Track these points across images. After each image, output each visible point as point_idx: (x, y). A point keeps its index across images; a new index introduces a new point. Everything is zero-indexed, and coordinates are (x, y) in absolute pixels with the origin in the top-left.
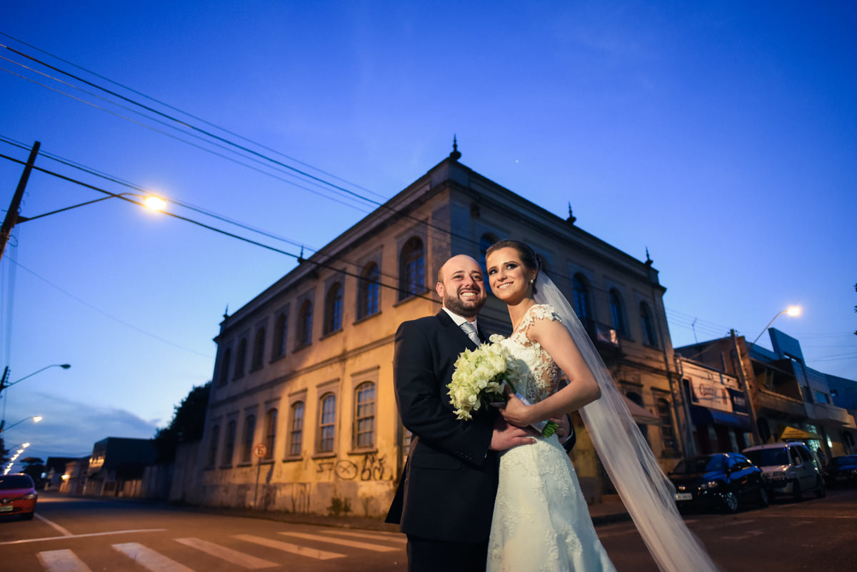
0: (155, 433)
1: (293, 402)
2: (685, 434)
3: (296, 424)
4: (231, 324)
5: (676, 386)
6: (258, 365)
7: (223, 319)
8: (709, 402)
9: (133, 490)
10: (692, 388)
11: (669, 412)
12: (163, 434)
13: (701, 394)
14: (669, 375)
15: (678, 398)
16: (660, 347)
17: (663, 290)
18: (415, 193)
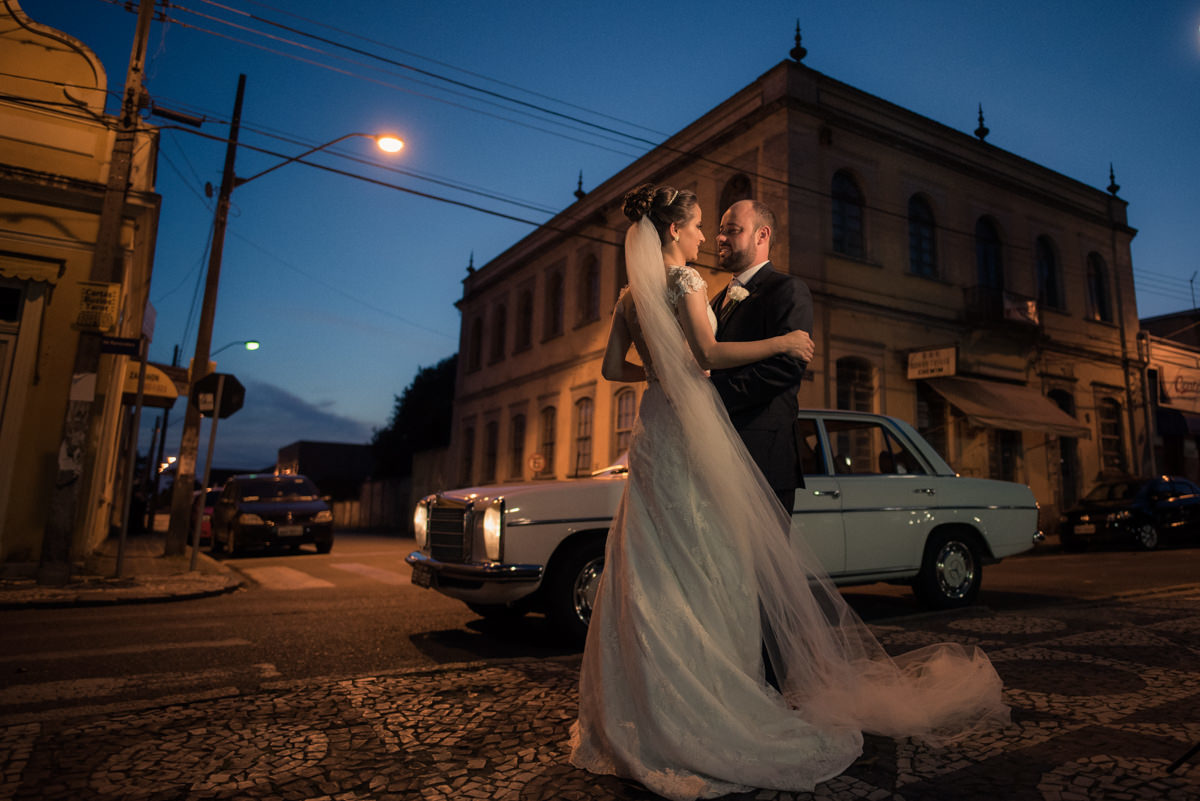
0: (372, 434)
1: (577, 398)
2: (1140, 449)
3: (583, 427)
4: (479, 282)
5: (1135, 379)
6: (524, 345)
7: (466, 274)
8: (1192, 403)
9: (347, 515)
10: (1162, 383)
11: (1119, 417)
12: (383, 436)
13: (1177, 390)
14: (1126, 363)
15: (1137, 398)
16: (1116, 322)
17: (1133, 233)
18: (741, 107)
